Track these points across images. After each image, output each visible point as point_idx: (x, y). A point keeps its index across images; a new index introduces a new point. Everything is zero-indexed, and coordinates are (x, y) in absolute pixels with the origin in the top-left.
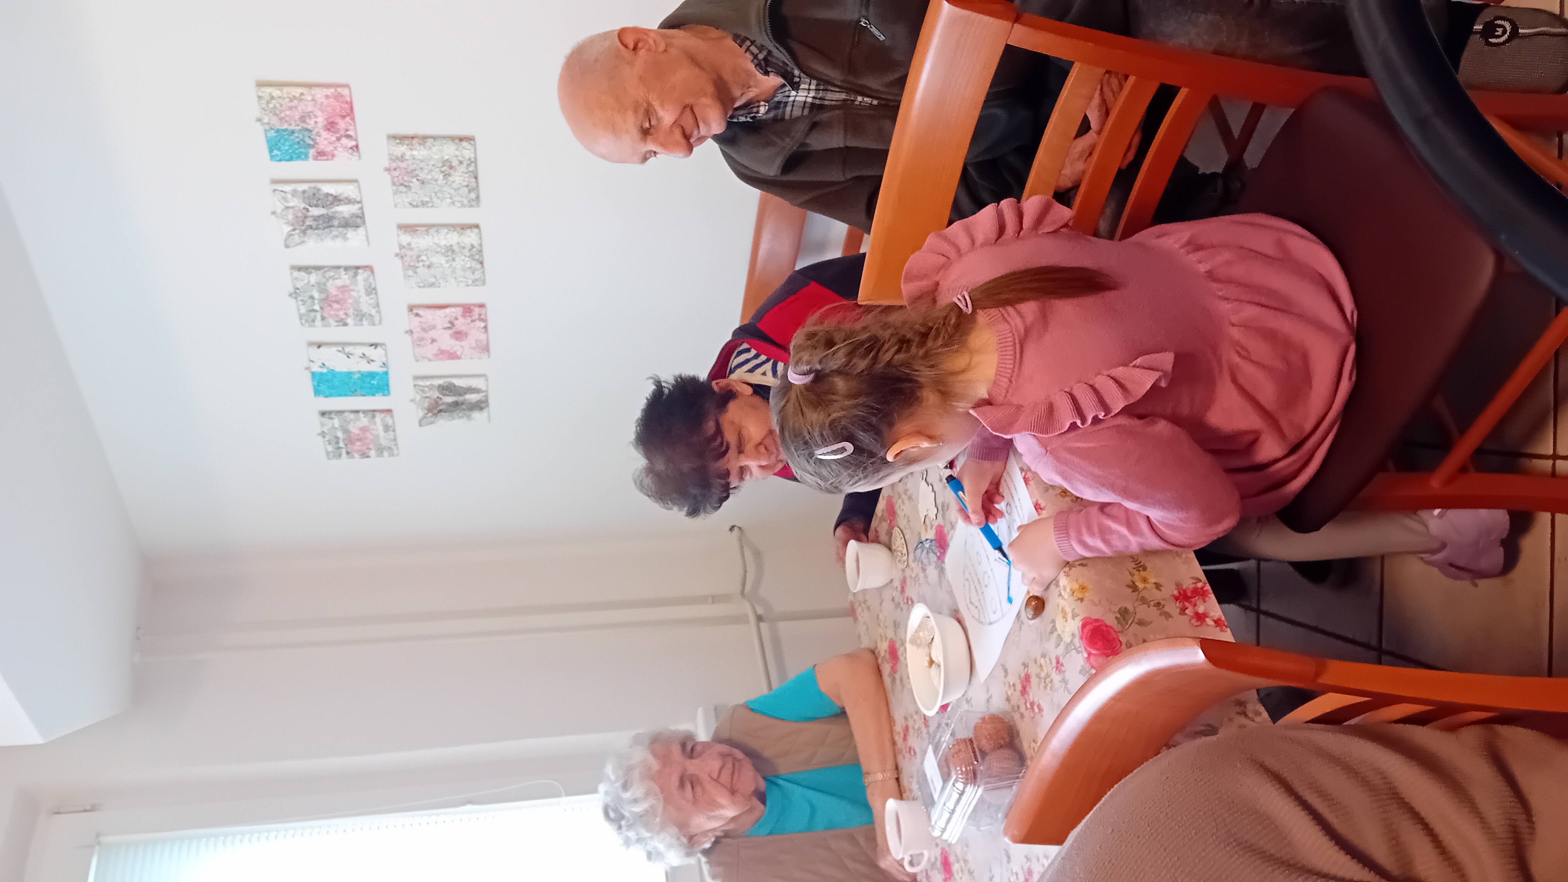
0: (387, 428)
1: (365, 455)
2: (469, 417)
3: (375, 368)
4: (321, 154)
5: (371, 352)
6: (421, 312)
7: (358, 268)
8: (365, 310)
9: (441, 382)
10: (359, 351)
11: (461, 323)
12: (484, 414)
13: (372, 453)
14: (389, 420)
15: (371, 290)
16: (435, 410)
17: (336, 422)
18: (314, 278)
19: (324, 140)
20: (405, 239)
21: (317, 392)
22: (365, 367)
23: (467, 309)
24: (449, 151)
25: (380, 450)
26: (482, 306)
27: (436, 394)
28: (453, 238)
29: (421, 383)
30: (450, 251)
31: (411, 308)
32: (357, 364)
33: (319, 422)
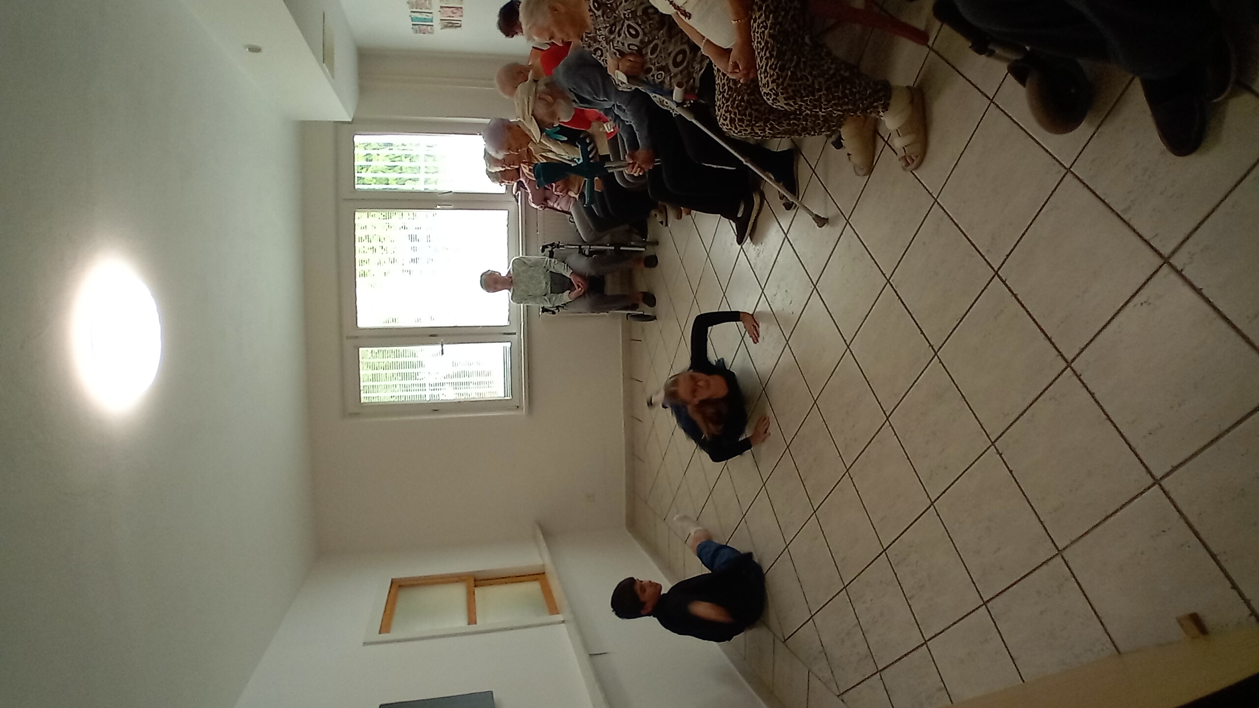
0: (431, 29)
1: (424, 33)
2: (456, 29)
3: (430, 17)
5: (428, 14)
6: (444, 8)
8: (427, 7)
9: (448, 21)
10: (426, 14)
11: (455, 11)
12: (460, 28)
13: (427, 34)
14: (432, 27)
16: (446, 27)
17: (417, 27)
21: (412, 21)
22: (427, 17)
23: (457, 8)
25: (429, 33)
26: (461, 8)
27: (446, 24)
29: (442, 21)
31: (441, 7)
32: (424, 16)
33: (412, 26)
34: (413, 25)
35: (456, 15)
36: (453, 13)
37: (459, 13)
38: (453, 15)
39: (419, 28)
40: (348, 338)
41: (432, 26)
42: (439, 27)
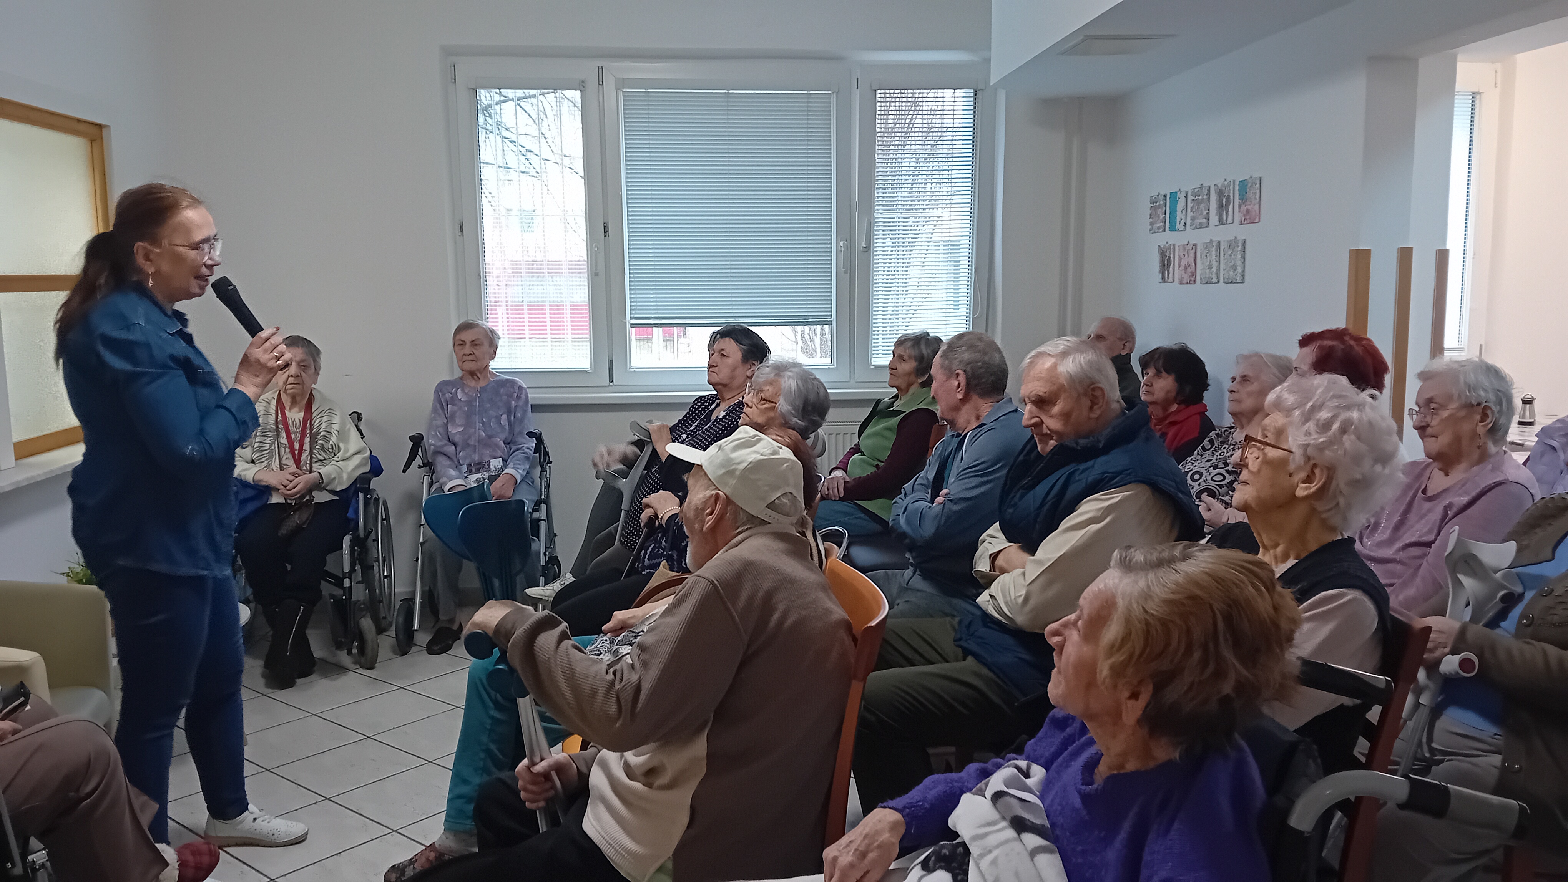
0: (1159, 228)
1: (1151, 216)
2: (1160, 272)
3: (1178, 226)
4: (1240, 206)
5: (1183, 222)
6: (1194, 250)
7: (1208, 220)
8: (1196, 221)
9: (1172, 259)
10: (1183, 218)
11: (1189, 270)
12: (1161, 280)
13: (1151, 220)
14: (1161, 230)
15: (1201, 226)
16: (1163, 253)
17: (1162, 202)
18: (1205, 197)
19: (1244, 208)
20: (1214, 244)
21: (1172, 194)
22: (1178, 219)
23: (1193, 274)
24: (1239, 270)
25: (1152, 224)
26: (1195, 281)
27: (1168, 255)
28: (1214, 269)
29: (1172, 247)
30: (1210, 267)
31: (1195, 245)
32: (1179, 215)
33: (1163, 193)
34: (1165, 196)
35: (1183, 271)
36: (1186, 268)
37: (1186, 278)
38: (1182, 268)
39: (1159, 207)
40: (600, 69)
41: (1164, 230)
42: (1162, 244)
